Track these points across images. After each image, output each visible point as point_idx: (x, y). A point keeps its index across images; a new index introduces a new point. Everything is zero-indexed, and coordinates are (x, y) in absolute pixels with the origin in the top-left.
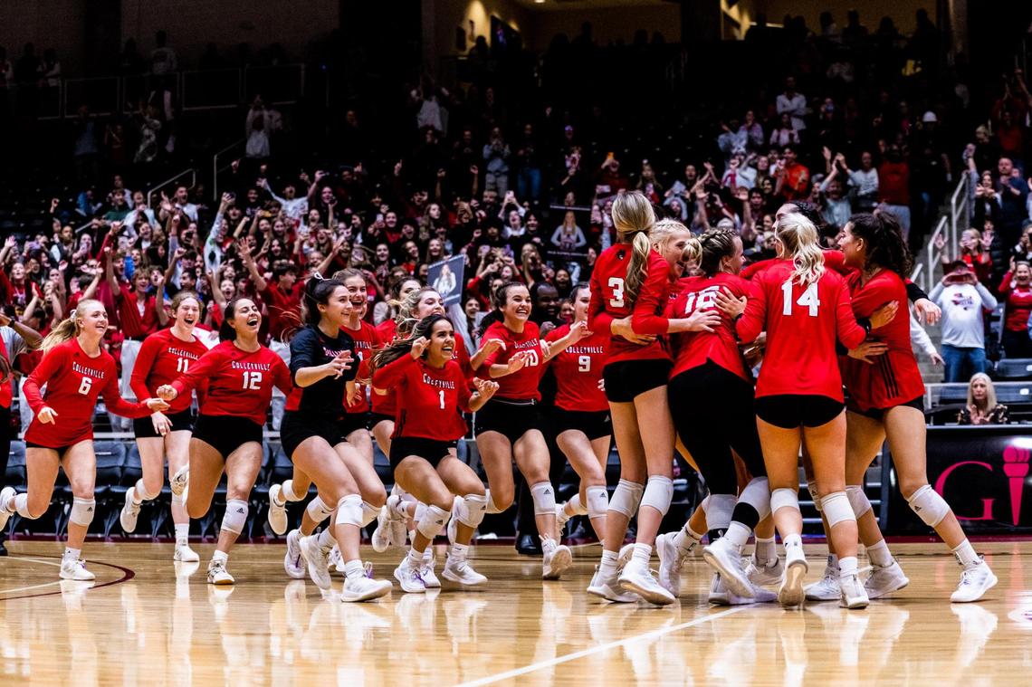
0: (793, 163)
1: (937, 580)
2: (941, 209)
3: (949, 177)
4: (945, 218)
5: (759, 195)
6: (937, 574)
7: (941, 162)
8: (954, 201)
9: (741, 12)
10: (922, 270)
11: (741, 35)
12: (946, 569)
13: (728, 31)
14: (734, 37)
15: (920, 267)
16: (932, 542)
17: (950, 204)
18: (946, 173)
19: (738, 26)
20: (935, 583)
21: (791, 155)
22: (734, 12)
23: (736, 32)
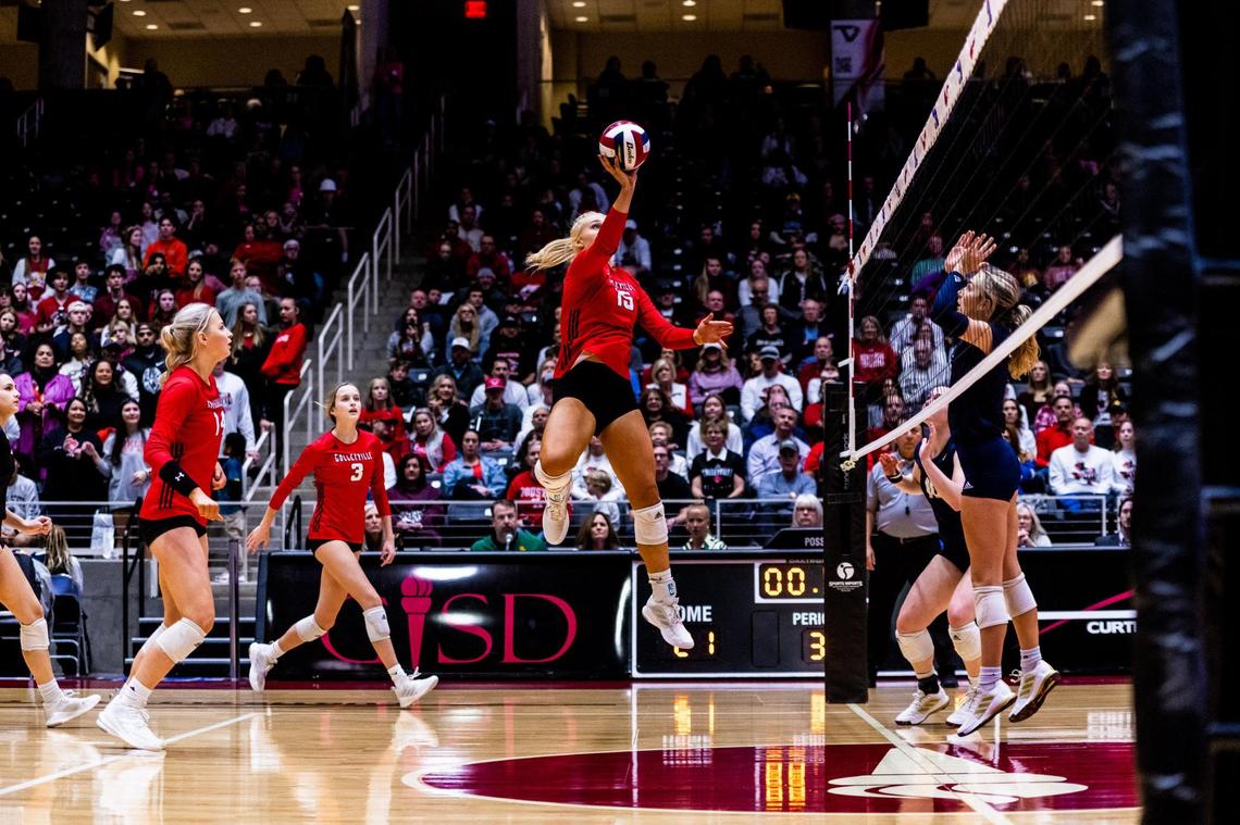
0: (171, 238)
1: (322, 735)
2: (336, 294)
3: (345, 257)
4: (339, 306)
5: (119, 274)
6: (321, 729)
7: (337, 237)
8: (351, 286)
9: (109, 56)
10: (310, 366)
11: (110, 82)
12: (332, 722)
13: (93, 78)
14: (100, 85)
15: (308, 362)
16: (315, 688)
17: (346, 289)
18: (342, 251)
19: (105, 72)
20: (318, 739)
21: (169, 228)
22: (101, 56)
23: (103, 80)
